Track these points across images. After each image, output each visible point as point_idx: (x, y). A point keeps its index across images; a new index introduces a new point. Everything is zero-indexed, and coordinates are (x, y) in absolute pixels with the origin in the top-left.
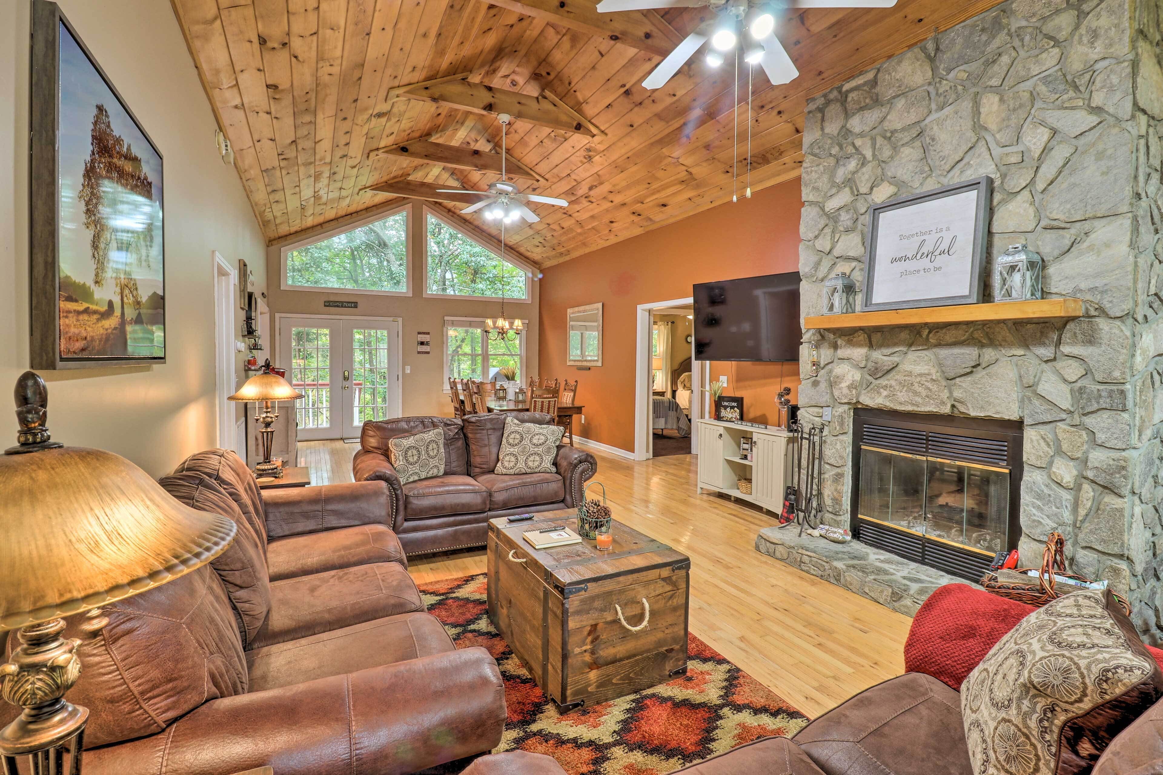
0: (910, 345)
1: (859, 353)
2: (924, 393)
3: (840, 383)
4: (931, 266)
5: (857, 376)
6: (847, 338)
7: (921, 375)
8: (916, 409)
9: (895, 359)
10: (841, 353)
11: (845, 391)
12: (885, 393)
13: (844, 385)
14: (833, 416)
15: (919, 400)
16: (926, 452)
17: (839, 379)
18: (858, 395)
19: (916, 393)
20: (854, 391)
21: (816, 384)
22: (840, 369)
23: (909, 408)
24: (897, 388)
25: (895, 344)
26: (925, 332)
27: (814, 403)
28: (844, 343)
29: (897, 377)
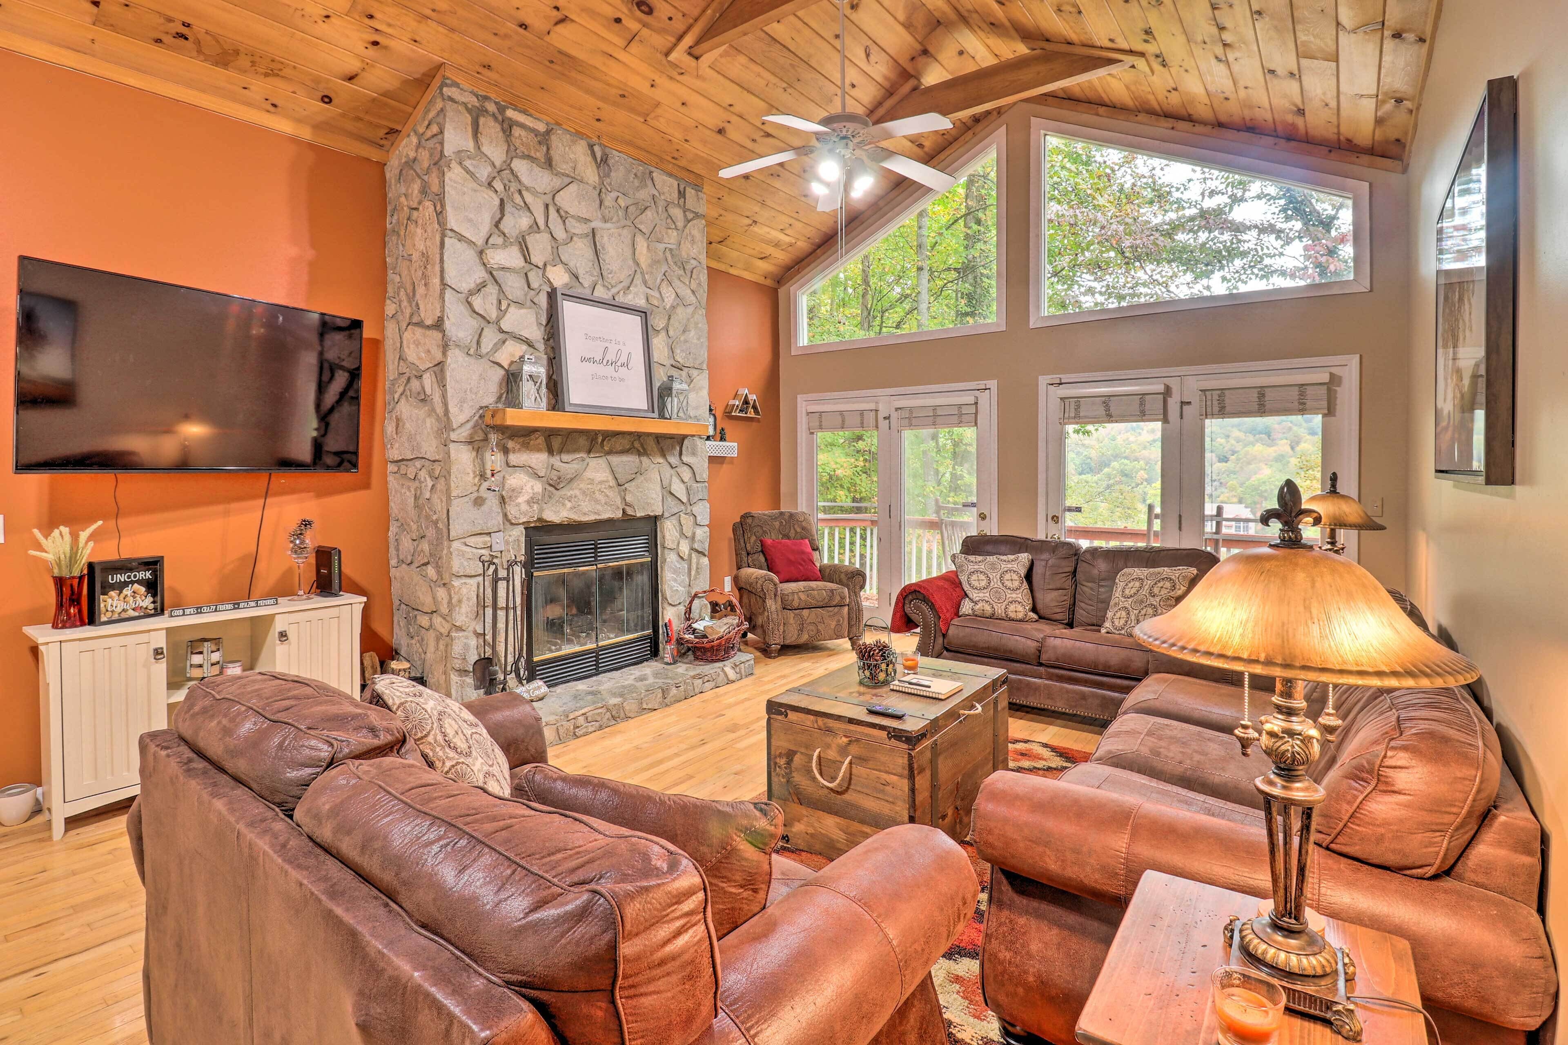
0: (589, 452)
1: (538, 459)
2: (603, 499)
3: (517, 497)
4: (615, 374)
5: (538, 487)
6: (521, 440)
7: (601, 482)
8: (598, 517)
9: (575, 466)
10: (513, 458)
11: (524, 507)
12: (569, 505)
13: (521, 500)
14: (507, 543)
15: (599, 507)
16: (596, 560)
17: (516, 491)
18: (541, 510)
19: (597, 501)
20: (535, 506)
21: (479, 502)
22: (516, 480)
23: (592, 518)
24: (581, 497)
25: (575, 451)
26: (600, 439)
27: (478, 530)
28: (519, 446)
29: (582, 486)
